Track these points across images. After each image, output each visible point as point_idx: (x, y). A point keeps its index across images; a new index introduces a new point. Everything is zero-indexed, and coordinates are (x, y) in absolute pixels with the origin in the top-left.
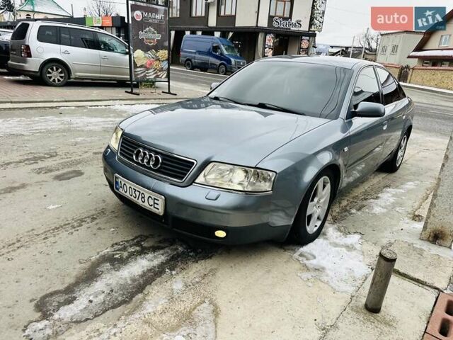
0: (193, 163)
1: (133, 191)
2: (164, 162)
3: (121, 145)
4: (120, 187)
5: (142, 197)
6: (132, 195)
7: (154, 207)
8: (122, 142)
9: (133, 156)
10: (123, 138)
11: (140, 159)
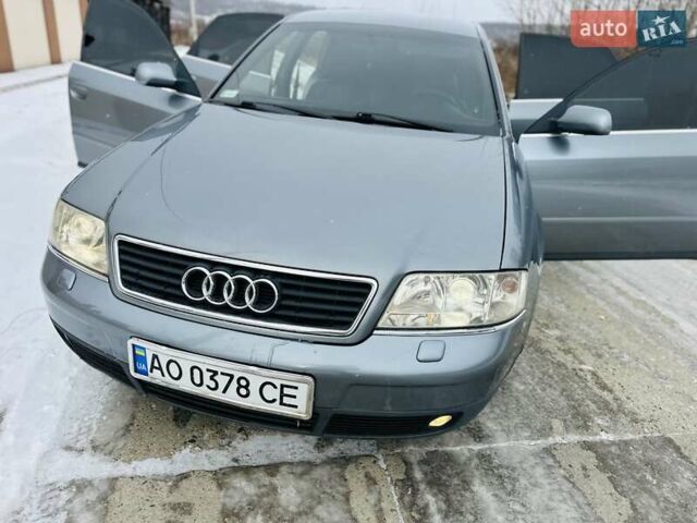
1: (207, 376)
2: (286, 292)
3: (121, 261)
4: (153, 367)
5: (240, 386)
6: (201, 384)
7: (282, 403)
8: (121, 252)
9: (180, 287)
10: (121, 243)
11: (206, 294)
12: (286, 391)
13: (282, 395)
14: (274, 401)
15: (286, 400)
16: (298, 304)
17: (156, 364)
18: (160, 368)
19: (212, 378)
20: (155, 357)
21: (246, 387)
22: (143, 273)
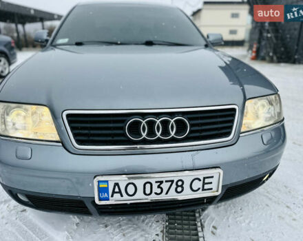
0: (234, 110)
1: (155, 186)
4: (114, 192)
5: (178, 186)
6: (151, 194)
7: (203, 190)
12: (207, 181)
13: (204, 184)
14: (199, 189)
16: (200, 128)
17: (117, 190)
18: (120, 192)
19: (159, 187)
21: (182, 186)
22: (92, 132)
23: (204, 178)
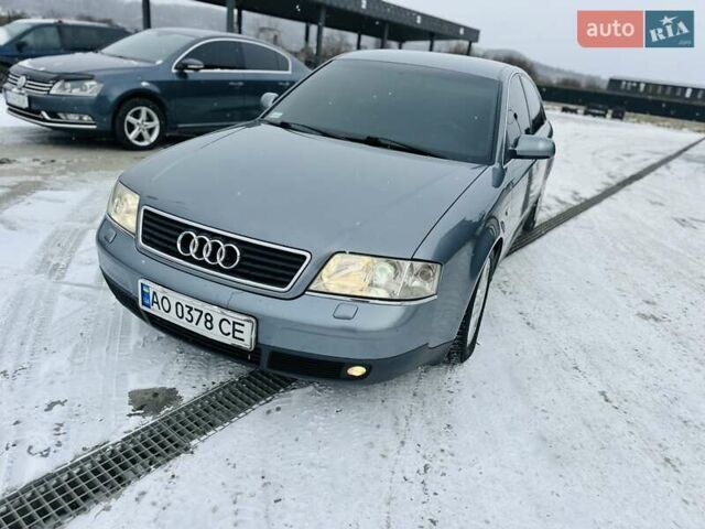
0: (304, 258)
1: (186, 310)
2: (246, 255)
3: (144, 224)
4: (153, 302)
5: (207, 321)
6: (181, 318)
7: (234, 337)
8: (144, 217)
9: (176, 245)
10: (146, 211)
11: (192, 251)
12: (237, 327)
13: (234, 330)
14: (229, 334)
15: (237, 334)
17: (155, 299)
18: (157, 303)
19: (189, 312)
20: (154, 293)
21: (211, 321)
22: (156, 234)
23: (234, 323)
